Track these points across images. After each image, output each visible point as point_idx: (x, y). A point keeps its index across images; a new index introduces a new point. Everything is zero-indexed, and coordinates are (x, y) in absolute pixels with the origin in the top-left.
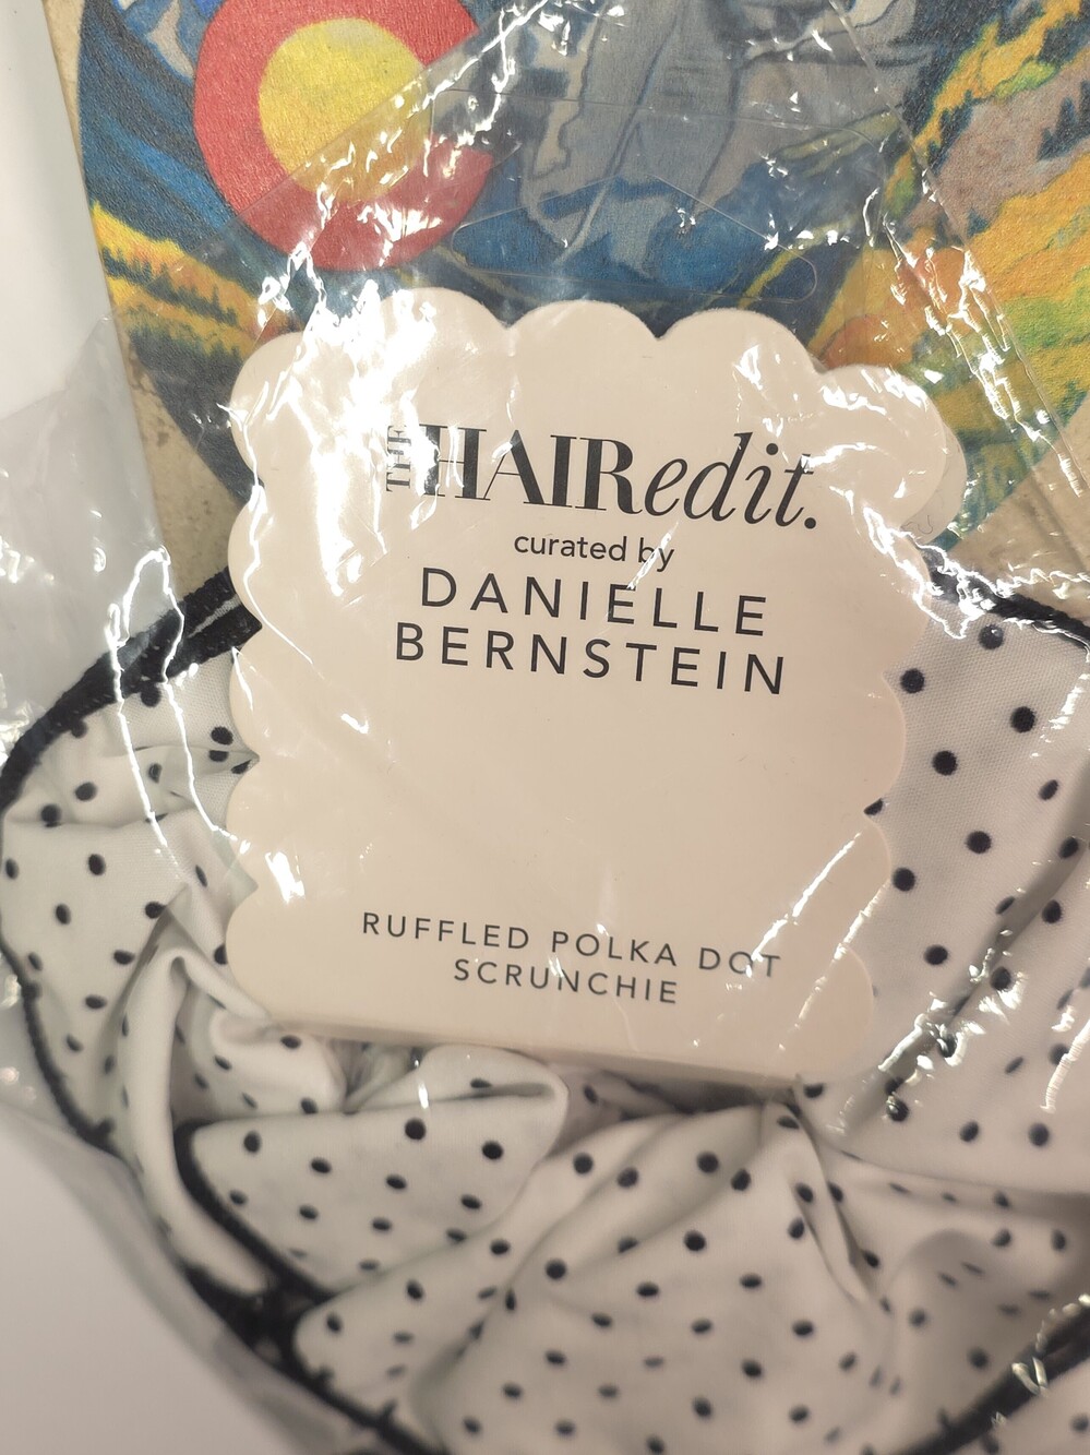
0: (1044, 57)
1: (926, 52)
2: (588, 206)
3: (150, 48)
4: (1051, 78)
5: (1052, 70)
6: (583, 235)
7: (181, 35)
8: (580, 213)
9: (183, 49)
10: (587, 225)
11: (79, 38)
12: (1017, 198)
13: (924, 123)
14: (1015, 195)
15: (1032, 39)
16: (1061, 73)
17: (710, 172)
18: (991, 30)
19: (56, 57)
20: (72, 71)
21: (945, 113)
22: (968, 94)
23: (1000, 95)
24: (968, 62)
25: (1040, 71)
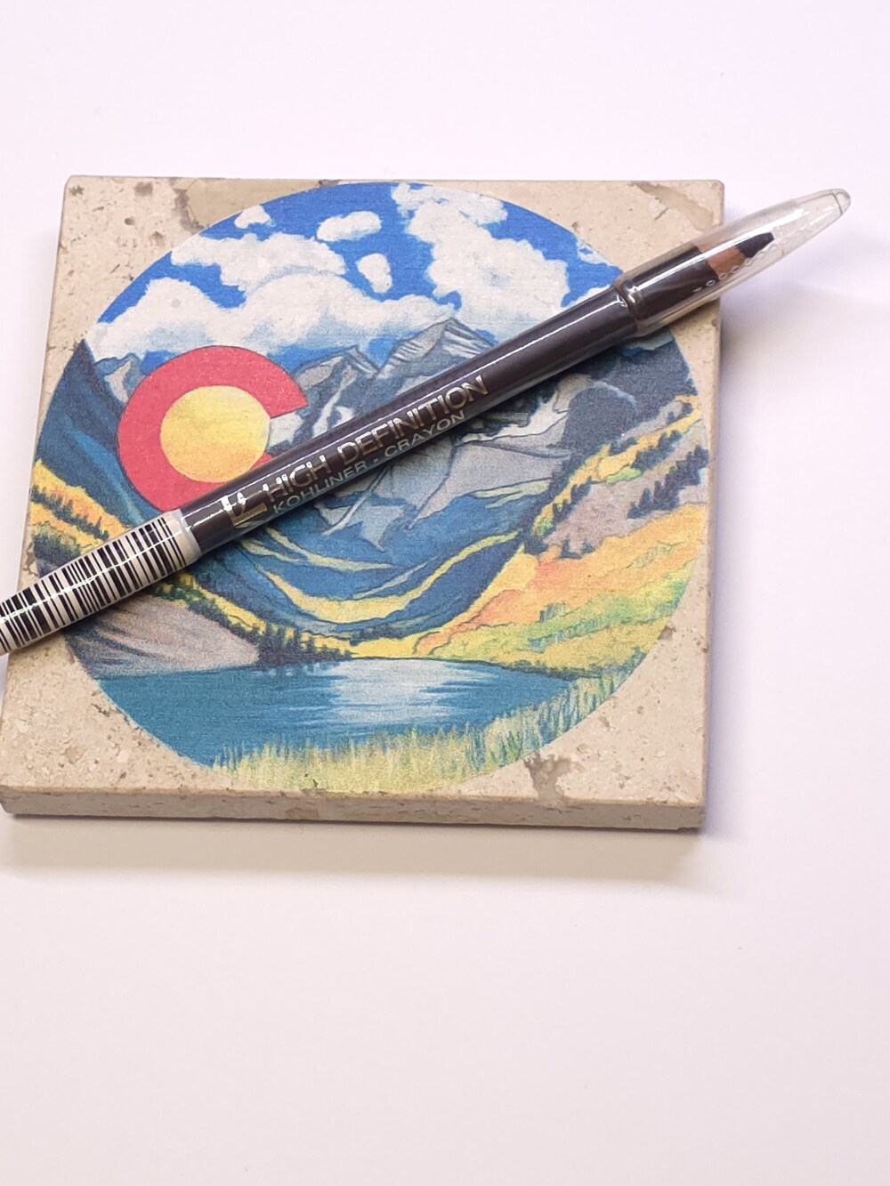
0: (634, 466)
1: (567, 454)
2: (352, 505)
3: (105, 383)
4: (638, 476)
5: (639, 472)
6: (346, 520)
7: (127, 381)
8: (346, 508)
9: (125, 387)
10: (349, 516)
11: (62, 372)
12: (614, 537)
13: (562, 490)
14: (611, 536)
15: (630, 455)
16: (645, 475)
17: (429, 498)
18: (606, 448)
19: (43, 381)
20: (51, 388)
21: (575, 486)
22: (590, 478)
23: (608, 481)
24: (591, 461)
25: (633, 472)
